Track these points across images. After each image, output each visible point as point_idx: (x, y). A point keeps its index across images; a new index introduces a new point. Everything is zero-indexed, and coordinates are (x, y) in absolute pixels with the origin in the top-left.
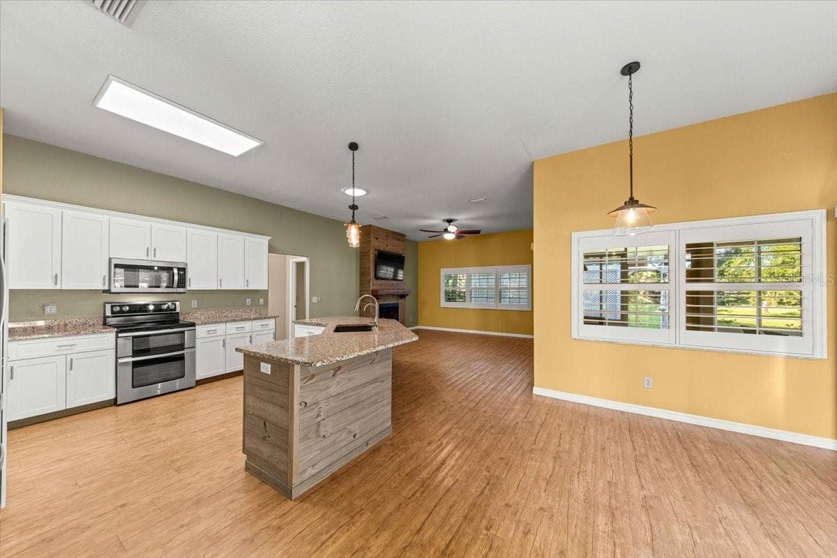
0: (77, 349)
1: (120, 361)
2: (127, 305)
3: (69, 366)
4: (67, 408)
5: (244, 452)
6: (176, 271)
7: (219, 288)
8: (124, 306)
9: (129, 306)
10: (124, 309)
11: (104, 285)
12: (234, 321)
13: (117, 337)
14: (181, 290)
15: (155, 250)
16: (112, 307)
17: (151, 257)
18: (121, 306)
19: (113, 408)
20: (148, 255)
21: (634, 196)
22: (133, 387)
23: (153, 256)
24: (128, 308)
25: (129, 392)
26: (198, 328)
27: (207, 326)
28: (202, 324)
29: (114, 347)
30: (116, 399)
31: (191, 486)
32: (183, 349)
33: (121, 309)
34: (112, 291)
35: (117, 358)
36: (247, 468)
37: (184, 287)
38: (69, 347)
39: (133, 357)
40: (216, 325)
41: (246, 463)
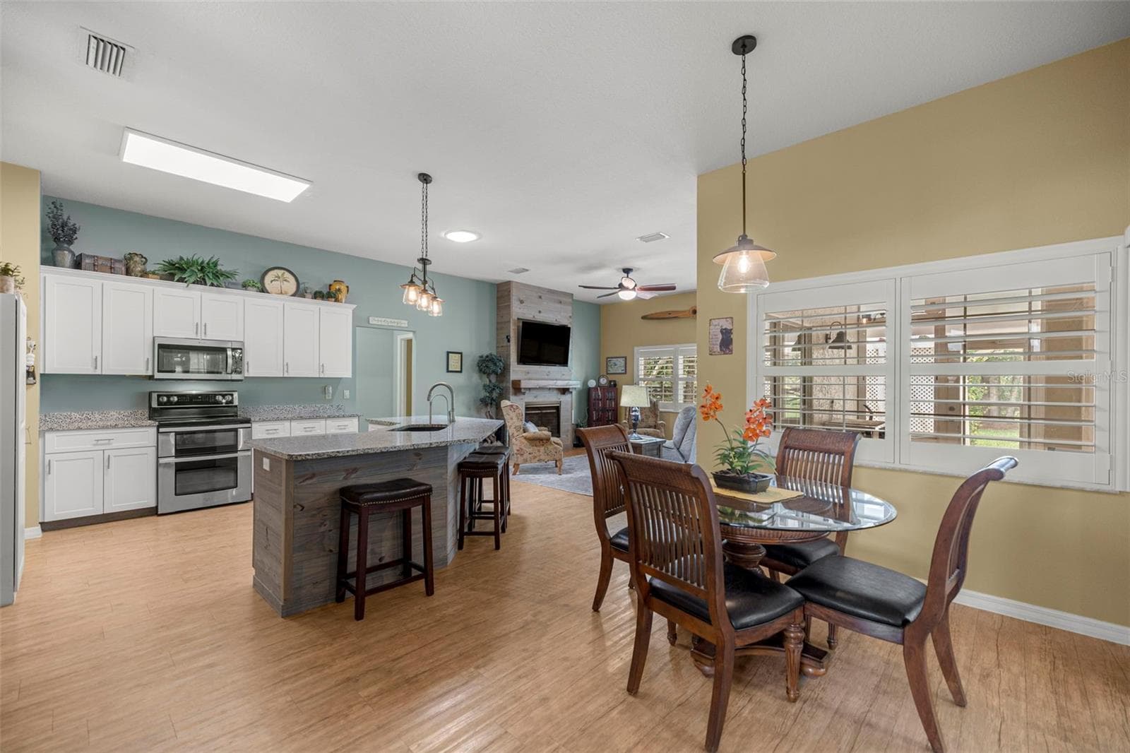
0: (115, 445)
1: (161, 461)
2: (175, 395)
3: (106, 464)
4: (105, 512)
5: (253, 566)
6: (229, 353)
7: (286, 375)
8: (172, 395)
9: (178, 396)
10: (172, 399)
11: (147, 369)
12: (301, 418)
13: (158, 432)
14: (235, 376)
15: (205, 326)
16: (159, 396)
17: (201, 336)
18: (168, 396)
19: (155, 518)
20: (197, 333)
21: (747, 233)
22: (176, 494)
23: (203, 334)
24: (176, 399)
25: (171, 501)
26: (255, 426)
27: (265, 423)
28: (260, 421)
29: (156, 445)
30: (157, 507)
31: (190, 596)
32: (236, 451)
33: (168, 400)
34: (155, 377)
35: (158, 458)
36: (254, 585)
37: (240, 373)
38: (107, 441)
39: (176, 457)
40: (278, 422)
41: (254, 578)
